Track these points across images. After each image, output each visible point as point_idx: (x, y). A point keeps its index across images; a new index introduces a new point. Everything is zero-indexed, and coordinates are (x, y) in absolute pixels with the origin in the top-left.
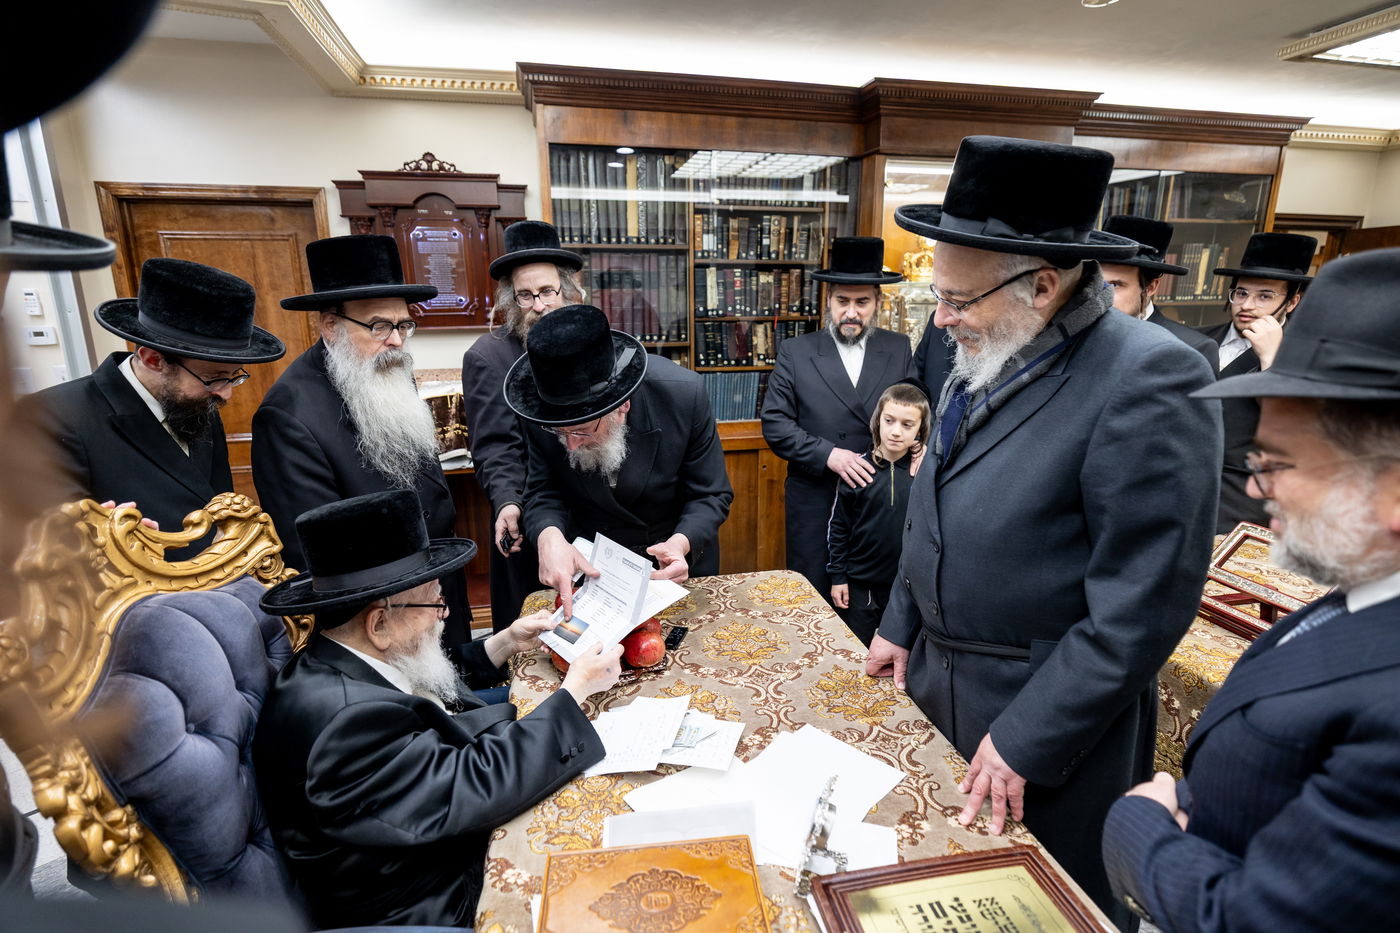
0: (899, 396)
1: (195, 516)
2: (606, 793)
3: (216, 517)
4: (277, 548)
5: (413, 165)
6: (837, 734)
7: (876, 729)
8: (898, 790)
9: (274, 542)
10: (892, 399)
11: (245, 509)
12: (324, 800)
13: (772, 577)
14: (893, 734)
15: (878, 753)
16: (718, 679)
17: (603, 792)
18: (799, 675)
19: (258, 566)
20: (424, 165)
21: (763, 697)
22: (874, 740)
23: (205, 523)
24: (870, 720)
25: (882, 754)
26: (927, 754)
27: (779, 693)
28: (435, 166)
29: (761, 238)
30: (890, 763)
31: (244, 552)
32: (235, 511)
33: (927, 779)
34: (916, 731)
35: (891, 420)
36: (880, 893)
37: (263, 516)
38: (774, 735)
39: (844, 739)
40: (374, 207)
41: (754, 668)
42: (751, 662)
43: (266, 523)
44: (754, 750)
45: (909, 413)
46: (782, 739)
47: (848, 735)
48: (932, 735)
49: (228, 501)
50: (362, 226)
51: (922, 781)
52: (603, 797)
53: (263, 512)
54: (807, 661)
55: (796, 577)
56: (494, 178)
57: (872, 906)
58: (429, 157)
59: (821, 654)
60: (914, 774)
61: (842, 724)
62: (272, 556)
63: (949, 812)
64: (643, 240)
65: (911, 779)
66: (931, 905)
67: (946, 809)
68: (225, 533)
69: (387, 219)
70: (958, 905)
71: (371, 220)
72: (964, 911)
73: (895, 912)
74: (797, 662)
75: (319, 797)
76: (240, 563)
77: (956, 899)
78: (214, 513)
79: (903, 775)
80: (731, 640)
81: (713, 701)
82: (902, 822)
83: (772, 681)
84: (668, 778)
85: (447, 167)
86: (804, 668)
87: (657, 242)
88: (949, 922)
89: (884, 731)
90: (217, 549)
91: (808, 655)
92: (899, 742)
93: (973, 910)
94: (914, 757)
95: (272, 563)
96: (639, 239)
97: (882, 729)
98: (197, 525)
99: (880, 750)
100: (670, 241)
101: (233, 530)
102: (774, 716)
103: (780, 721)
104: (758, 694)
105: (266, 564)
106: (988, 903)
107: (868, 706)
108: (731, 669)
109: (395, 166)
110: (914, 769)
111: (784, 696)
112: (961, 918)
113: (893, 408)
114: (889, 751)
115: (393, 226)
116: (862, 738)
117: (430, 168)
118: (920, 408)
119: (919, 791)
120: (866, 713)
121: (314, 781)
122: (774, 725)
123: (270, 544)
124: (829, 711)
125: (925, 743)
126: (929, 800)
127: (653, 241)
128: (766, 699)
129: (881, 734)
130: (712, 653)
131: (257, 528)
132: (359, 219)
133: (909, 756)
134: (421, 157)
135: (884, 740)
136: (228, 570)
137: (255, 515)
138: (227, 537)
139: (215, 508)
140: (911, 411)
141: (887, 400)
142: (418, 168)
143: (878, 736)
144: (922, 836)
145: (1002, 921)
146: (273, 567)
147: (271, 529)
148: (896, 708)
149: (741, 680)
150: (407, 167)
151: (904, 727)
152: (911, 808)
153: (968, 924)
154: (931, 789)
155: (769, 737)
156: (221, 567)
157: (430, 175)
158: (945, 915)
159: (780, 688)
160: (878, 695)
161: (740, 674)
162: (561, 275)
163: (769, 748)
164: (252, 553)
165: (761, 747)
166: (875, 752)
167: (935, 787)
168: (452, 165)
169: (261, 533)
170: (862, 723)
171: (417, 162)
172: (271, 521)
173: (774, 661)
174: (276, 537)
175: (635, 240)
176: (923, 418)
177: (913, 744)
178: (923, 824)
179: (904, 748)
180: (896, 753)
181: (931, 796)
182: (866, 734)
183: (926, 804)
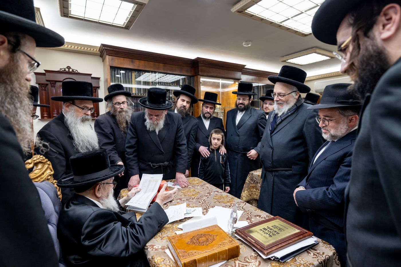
0: (216, 132)
1: (29, 161)
2: (172, 227)
3: (35, 162)
4: (52, 173)
5: (63, 70)
6: (224, 207)
7: (232, 205)
8: (243, 214)
9: (51, 171)
10: (214, 133)
11: (44, 160)
12: (87, 243)
13: (190, 179)
16: (188, 201)
17: (171, 227)
18: (208, 197)
19: (47, 178)
20: (67, 70)
21: (202, 202)
23: (33, 163)
24: (230, 203)
26: (246, 207)
27: (205, 201)
28: (71, 70)
29: (170, 95)
30: (239, 210)
31: (43, 174)
32: (41, 160)
34: (241, 203)
35: (214, 139)
36: (252, 229)
37: (48, 162)
38: (208, 209)
39: (226, 207)
40: (47, 81)
41: (196, 198)
42: (194, 196)
43: (49, 165)
44: (205, 213)
45: (219, 137)
46: (211, 210)
48: (246, 204)
49: (39, 157)
50: (43, 86)
51: (248, 212)
52: (171, 228)
53: (48, 161)
54: (208, 194)
55: (196, 178)
56: (90, 75)
57: (251, 232)
58: (69, 68)
59: (211, 193)
60: (245, 211)
61: (224, 205)
62: (50, 175)
63: (256, 216)
64: (137, 94)
66: (263, 229)
67: (255, 216)
68: (37, 167)
69: (53, 85)
70: (268, 228)
71: (47, 85)
72: (270, 228)
73: (256, 231)
74: (206, 195)
75: (85, 242)
76: (42, 177)
77: (268, 227)
78: (35, 160)
79: (243, 211)
80: (187, 193)
81: (189, 205)
82: (247, 220)
83: (202, 199)
84: (186, 222)
85: (75, 71)
86: (209, 196)
87: (141, 95)
88: (268, 231)
90: (36, 172)
91: (208, 193)
93: (272, 228)
94: (244, 208)
95: (50, 178)
96: (136, 94)
98: (30, 164)
100: (145, 95)
101: (40, 166)
102: (207, 206)
103: (208, 206)
104: (200, 202)
105: (49, 178)
106: (274, 226)
108: (190, 198)
109: (57, 69)
111: (207, 202)
112: (270, 229)
113: (214, 135)
115: (54, 87)
116: (230, 207)
117: (69, 71)
118: (222, 135)
119: (248, 214)
120: (228, 202)
121: (84, 236)
122: (208, 207)
123: (50, 171)
124: (219, 203)
125: (245, 205)
126: (251, 215)
127: (140, 94)
128: (203, 203)
130: (183, 196)
131: (46, 166)
132: (43, 84)
133: (242, 208)
134: (66, 67)
136: (39, 179)
137: (47, 162)
138: (37, 169)
139: (35, 159)
140: (219, 136)
141: (213, 133)
142: (65, 70)
143: (233, 206)
144: (253, 221)
145: (279, 228)
146: (51, 179)
147: (51, 166)
148: (235, 200)
149: (194, 200)
150: (61, 70)
151: (238, 203)
152: (248, 217)
153: (272, 230)
154: (250, 213)
155: (208, 210)
156: (37, 177)
157: (69, 73)
158: (267, 230)
159: (205, 200)
160: (229, 198)
161: (193, 199)
162: (127, 99)
163: (209, 212)
164: (45, 174)
165: (207, 212)
167: (251, 212)
168: (76, 70)
169: (48, 168)
170: (229, 204)
171: (65, 69)
172: (51, 164)
173: (200, 195)
174: (52, 169)
175: (135, 94)
176: (223, 138)
177: (242, 206)
178: (252, 219)
179: (240, 207)
180: (239, 208)
181: (251, 214)
182: (230, 206)
183: (251, 216)
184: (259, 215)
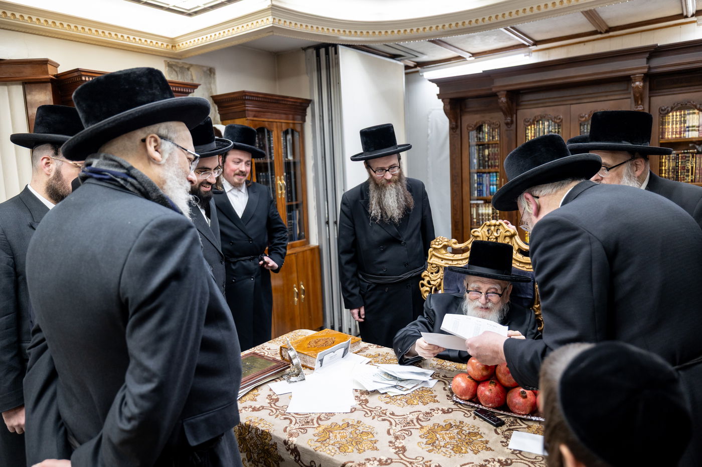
6: (332, 414)
7: (316, 425)
8: (286, 407)
14: (306, 426)
15: (305, 416)
18: (388, 433)
22: (312, 420)
24: (322, 427)
25: (303, 416)
26: (282, 423)
27: (383, 420)
30: (297, 414)
33: (276, 414)
34: (295, 431)
41: (417, 425)
44: (359, 394)
47: (326, 417)
48: (285, 431)
54: (398, 444)
61: (333, 420)
63: (261, 408)
65: (283, 412)
74: (400, 439)
79: (287, 411)
82: (278, 399)
83: (396, 424)
86: (392, 439)
89: (312, 426)
91: (402, 447)
92: (301, 424)
94: (288, 421)
97: (313, 426)
99: (306, 417)
102: (370, 409)
103: (364, 408)
104: (392, 415)
107: (331, 434)
110: (284, 416)
111: (379, 420)
114: (302, 419)
116: (319, 418)
119: (277, 410)
122: (364, 406)
124: (347, 422)
125: (286, 427)
129: (312, 424)
133: (291, 420)
135: (308, 422)
148: (315, 438)
149: (411, 417)
151: (303, 431)
155: (360, 401)
159: (386, 422)
166: (307, 416)
167: (271, 414)
170: (325, 424)
173: (413, 434)
177: (292, 425)
178: (269, 401)
179: (296, 422)
180: (298, 419)
181: (271, 410)
182: (319, 422)
183: (272, 407)
184: (256, 411)
